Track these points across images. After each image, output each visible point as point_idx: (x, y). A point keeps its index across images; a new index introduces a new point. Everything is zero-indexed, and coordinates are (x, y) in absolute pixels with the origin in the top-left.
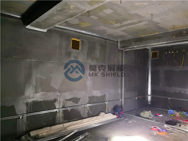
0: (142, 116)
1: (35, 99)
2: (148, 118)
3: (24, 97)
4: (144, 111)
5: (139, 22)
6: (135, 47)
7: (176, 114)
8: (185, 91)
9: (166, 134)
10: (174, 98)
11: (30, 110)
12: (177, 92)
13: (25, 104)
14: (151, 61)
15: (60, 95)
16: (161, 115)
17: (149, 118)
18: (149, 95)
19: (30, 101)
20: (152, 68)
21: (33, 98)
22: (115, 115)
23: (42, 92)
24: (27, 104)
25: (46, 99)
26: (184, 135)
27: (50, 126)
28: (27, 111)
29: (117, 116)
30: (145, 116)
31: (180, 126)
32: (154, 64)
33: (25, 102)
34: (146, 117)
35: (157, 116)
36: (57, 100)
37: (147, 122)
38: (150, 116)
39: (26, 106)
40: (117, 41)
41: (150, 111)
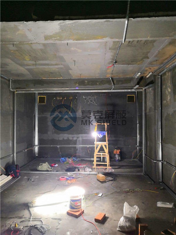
0: (40, 170)
2: (48, 171)
4: (41, 164)
5: (56, 65)
6: (32, 90)
7: (69, 161)
8: (73, 137)
9: (76, 180)
10: (63, 146)
12: (65, 138)
14: (37, 107)
16: (57, 165)
17: (49, 169)
18: (36, 146)
20: (39, 114)
22: (10, 176)
26: (87, 177)
29: (12, 176)
30: (43, 169)
31: (79, 170)
32: (42, 110)
34: (45, 170)
35: (53, 166)
37: (48, 174)
38: (49, 168)
40: (8, 79)
41: (47, 163)
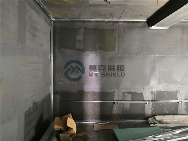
1: (158, 89)
3: (149, 86)
11: (155, 97)
13: (150, 93)
15: (183, 88)
19: (154, 90)
21: (157, 88)
23: (164, 83)
24: (152, 93)
25: (169, 90)
27: (173, 115)
28: (152, 99)
33: (151, 91)
36: (179, 92)
39: (151, 94)
